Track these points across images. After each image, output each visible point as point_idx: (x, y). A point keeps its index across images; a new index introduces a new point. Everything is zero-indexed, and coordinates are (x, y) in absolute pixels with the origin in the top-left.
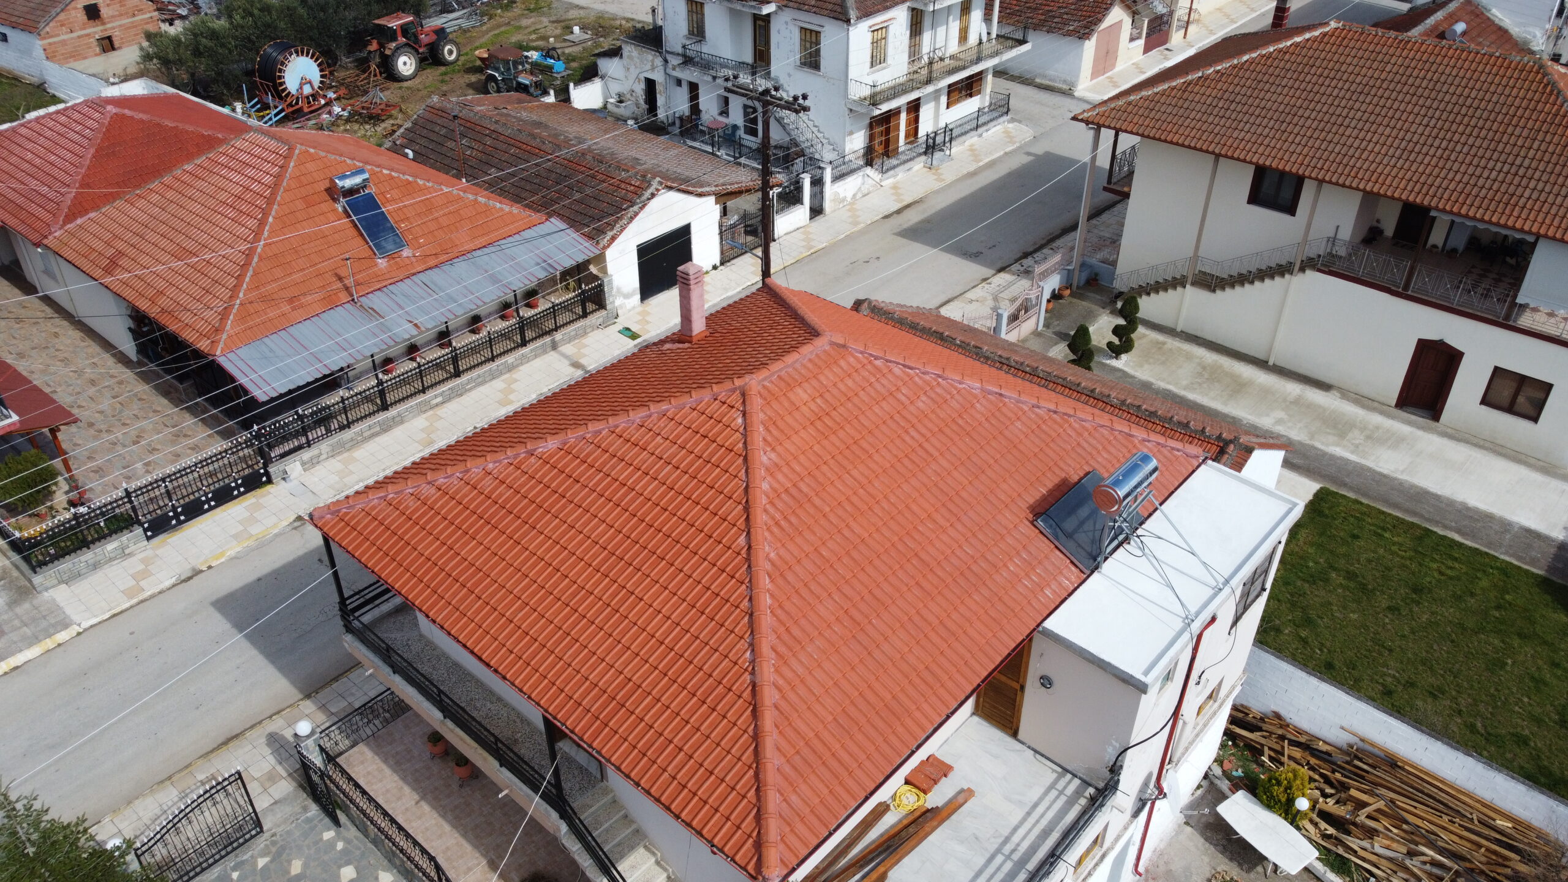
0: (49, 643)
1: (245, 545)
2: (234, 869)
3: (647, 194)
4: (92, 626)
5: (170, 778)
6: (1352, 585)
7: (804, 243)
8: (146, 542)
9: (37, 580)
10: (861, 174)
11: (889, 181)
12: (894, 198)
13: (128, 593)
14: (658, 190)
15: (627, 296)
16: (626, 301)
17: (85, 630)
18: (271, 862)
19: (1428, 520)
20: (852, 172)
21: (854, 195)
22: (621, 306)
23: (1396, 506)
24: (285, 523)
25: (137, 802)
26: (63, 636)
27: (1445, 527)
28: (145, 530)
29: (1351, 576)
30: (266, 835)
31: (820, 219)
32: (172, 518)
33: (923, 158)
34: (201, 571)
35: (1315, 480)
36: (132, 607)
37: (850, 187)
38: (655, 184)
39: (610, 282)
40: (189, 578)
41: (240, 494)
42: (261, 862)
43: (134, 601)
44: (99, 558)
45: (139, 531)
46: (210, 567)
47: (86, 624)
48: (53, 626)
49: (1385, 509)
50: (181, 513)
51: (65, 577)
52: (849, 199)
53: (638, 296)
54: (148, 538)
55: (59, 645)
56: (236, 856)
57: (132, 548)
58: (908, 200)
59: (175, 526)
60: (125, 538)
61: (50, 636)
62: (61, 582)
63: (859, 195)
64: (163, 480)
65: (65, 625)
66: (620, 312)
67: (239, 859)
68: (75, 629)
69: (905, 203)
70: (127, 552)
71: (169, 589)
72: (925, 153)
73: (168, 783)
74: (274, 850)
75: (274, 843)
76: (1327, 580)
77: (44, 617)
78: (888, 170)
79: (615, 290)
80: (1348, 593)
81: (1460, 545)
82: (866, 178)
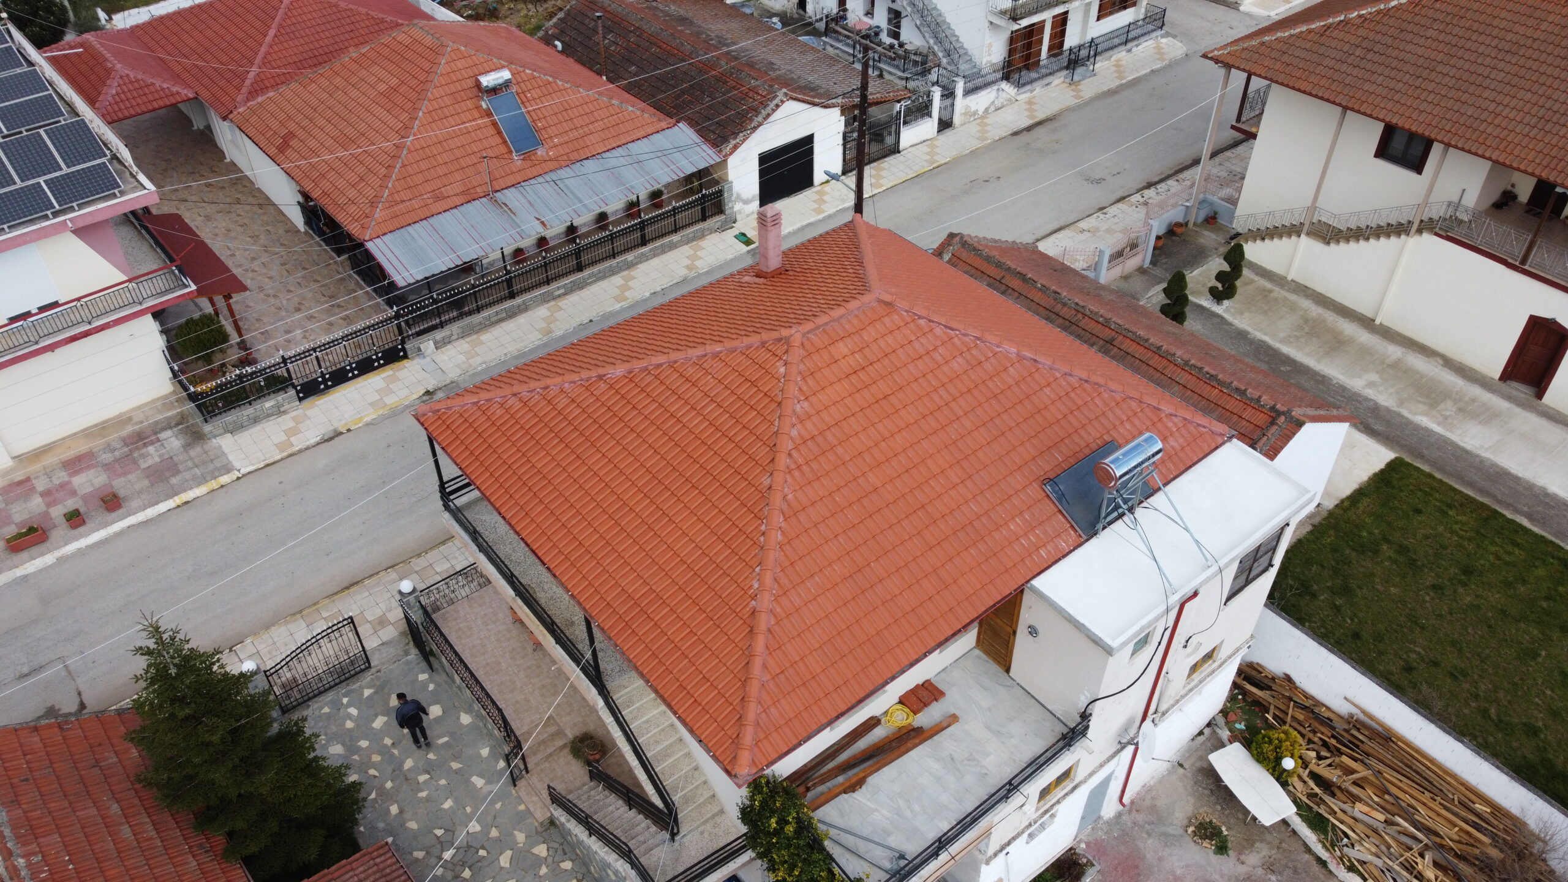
0: (214, 484)
1: (380, 413)
2: (345, 695)
3: (772, 105)
4: (249, 473)
5: (301, 612)
6: (1402, 559)
7: (928, 157)
8: (298, 403)
9: (207, 428)
10: (996, 87)
11: (1024, 96)
12: (1027, 113)
13: (280, 446)
14: (783, 102)
15: (746, 202)
16: (746, 207)
17: (244, 476)
18: (375, 693)
19: (1499, 502)
20: (987, 85)
21: (987, 110)
22: (740, 212)
23: (1471, 485)
24: (415, 396)
25: (273, 628)
26: (225, 479)
27: (1517, 511)
28: (298, 392)
29: (1403, 550)
30: (373, 670)
31: (949, 133)
32: (321, 383)
33: (1065, 72)
34: (341, 433)
35: (1392, 449)
36: (282, 459)
37: (982, 100)
38: (780, 95)
39: (730, 189)
40: (331, 439)
41: (380, 366)
42: (367, 692)
43: (285, 454)
44: (258, 413)
45: (292, 392)
46: (349, 430)
47: (244, 471)
48: (217, 469)
49: (1457, 487)
50: (329, 380)
51: (230, 428)
52: (980, 113)
53: (758, 202)
54: (300, 399)
55: (222, 486)
56: (348, 685)
57: (286, 407)
58: (1040, 116)
59: (323, 390)
60: (281, 397)
61: (215, 478)
62: (227, 431)
63: (992, 108)
64: (314, 350)
65: (227, 469)
66: (738, 217)
67: (349, 688)
68: (236, 474)
69: (1037, 120)
70: (282, 409)
71: (314, 446)
72: (1067, 68)
73: (299, 616)
74: (378, 683)
75: (378, 678)
76: (1376, 552)
77: (212, 461)
78: (1024, 85)
79: (735, 195)
80: (1394, 567)
81: (1526, 531)
82: (1000, 93)
